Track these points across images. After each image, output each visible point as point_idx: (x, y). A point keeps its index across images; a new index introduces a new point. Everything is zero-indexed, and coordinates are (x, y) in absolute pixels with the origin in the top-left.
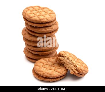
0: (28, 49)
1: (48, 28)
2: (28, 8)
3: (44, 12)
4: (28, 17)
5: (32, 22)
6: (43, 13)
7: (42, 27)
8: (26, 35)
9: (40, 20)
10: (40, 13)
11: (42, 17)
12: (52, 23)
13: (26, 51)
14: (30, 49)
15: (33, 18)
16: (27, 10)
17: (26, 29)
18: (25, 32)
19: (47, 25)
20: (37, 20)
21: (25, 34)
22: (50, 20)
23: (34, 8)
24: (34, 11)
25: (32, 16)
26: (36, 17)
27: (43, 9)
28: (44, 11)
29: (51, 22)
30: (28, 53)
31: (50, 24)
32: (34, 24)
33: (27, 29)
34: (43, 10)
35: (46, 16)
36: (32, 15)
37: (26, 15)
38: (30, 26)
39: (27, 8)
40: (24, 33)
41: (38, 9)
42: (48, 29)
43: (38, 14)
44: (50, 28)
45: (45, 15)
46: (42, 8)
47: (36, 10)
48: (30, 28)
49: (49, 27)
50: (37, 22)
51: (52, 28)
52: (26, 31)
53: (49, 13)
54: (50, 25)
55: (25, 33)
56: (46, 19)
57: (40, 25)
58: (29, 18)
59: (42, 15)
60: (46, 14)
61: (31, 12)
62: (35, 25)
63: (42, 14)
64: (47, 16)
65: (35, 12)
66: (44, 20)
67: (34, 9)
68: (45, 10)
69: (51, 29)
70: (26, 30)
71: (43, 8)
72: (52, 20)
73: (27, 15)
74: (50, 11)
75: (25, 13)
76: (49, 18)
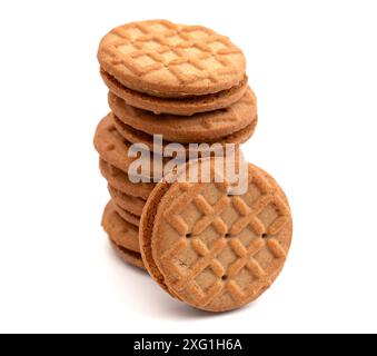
0: (123, 215)
1: (217, 121)
2: (123, 32)
3: (195, 46)
4: (127, 72)
5: (145, 95)
6: (193, 53)
7: (191, 114)
8: (114, 151)
9: (183, 82)
10: (175, 52)
11: (188, 71)
12: (231, 97)
13: (115, 220)
14: (132, 215)
15: (151, 77)
16: (115, 38)
17: (113, 122)
18: (112, 140)
19: (212, 105)
20: (169, 83)
21: (112, 148)
22: (226, 80)
23: (145, 32)
24: (147, 44)
25: (143, 65)
26: (161, 71)
27: (184, 34)
28: (191, 43)
29: (228, 91)
30: (125, 231)
31: (224, 102)
32: (156, 103)
33: (117, 126)
34: (186, 39)
35: (203, 63)
36: (143, 63)
37: (115, 63)
38: (136, 109)
39: (114, 32)
40: (106, 145)
41: (166, 36)
42: (218, 125)
43: (169, 57)
44: (224, 120)
45: (201, 59)
46: (180, 29)
47: (156, 40)
48: (138, 120)
49: (221, 116)
50: (169, 94)
51: (232, 120)
52: (115, 133)
53: (214, 51)
54: (225, 106)
55: (111, 142)
56: (211, 78)
57: (184, 106)
58: (133, 75)
59: (189, 62)
60: (205, 58)
61: (139, 48)
62: (157, 108)
63: (185, 58)
64: (212, 66)
65: (152, 47)
66: (199, 84)
67: (149, 36)
68: (196, 37)
69: (227, 124)
70: (113, 129)
71: (187, 30)
72: (235, 81)
73: (122, 62)
74: (218, 40)
75: (113, 55)
76: (220, 74)
